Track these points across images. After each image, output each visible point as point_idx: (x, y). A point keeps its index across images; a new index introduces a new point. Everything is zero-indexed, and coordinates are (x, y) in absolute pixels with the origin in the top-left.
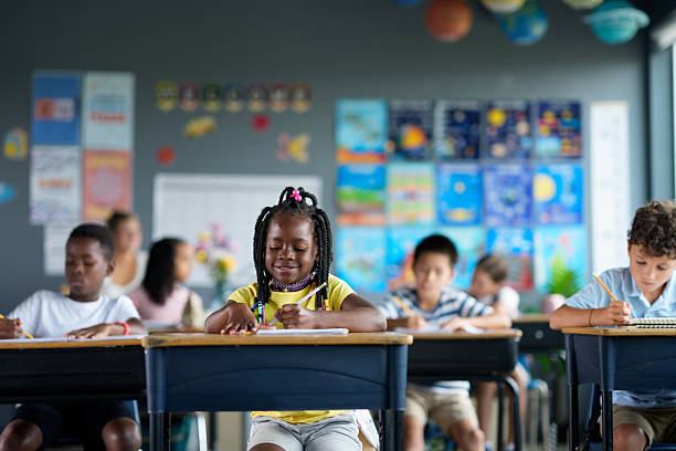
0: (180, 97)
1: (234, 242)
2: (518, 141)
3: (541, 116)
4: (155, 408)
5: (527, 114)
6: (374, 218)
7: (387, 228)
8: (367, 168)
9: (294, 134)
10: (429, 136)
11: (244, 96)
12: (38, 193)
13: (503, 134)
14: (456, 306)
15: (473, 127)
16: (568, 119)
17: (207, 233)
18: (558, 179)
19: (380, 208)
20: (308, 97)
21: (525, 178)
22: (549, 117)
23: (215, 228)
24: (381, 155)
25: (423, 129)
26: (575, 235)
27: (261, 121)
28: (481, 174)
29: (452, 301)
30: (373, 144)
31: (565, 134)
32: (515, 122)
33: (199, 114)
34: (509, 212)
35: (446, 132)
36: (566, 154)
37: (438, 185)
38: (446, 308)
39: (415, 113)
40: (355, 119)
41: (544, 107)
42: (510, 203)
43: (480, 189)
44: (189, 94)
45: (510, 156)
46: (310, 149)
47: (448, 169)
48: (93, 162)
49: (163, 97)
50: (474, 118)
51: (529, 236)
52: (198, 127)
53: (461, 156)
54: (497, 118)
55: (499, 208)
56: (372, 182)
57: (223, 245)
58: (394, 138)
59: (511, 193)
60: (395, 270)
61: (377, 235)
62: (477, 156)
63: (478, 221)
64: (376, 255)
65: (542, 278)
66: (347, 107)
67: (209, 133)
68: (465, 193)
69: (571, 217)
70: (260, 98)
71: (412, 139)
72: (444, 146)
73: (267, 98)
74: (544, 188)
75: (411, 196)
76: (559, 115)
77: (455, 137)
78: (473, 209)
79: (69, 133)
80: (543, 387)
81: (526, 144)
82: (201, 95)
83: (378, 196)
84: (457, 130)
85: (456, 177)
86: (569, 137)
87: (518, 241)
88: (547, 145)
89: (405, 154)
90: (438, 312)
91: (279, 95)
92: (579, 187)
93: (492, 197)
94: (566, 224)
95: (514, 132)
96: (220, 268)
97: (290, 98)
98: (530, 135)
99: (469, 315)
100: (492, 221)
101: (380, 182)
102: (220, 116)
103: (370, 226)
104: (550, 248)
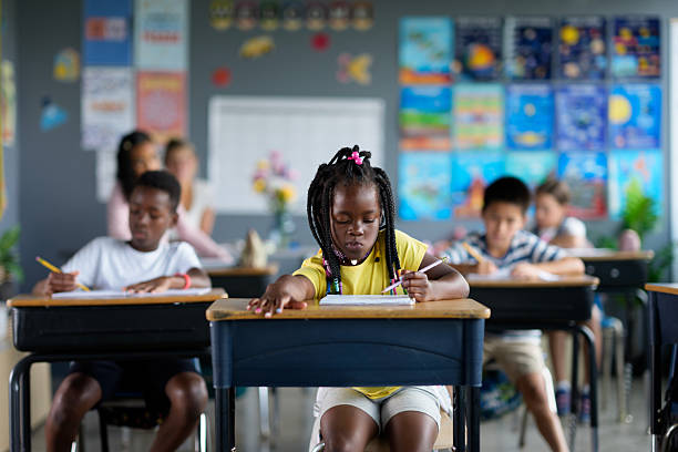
0: (236, 15)
1: (293, 171)
2: (593, 61)
3: (617, 34)
4: (220, 383)
5: (602, 32)
6: (440, 143)
7: (453, 154)
8: (432, 90)
9: (355, 53)
10: (498, 55)
11: (303, 14)
12: (90, 116)
13: (576, 52)
14: (527, 250)
15: (545, 46)
16: (646, 36)
17: (265, 161)
18: (634, 100)
19: (446, 132)
20: (370, 14)
21: (600, 100)
22: (626, 35)
23: (274, 156)
24: (447, 76)
25: (492, 48)
26: (653, 160)
27: (321, 41)
28: (552, 95)
29: (523, 246)
30: (438, 65)
31: (642, 52)
32: (590, 40)
33: (256, 33)
34: (582, 136)
35: (516, 50)
36: (644, 74)
37: (507, 107)
38: (518, 254)
39: (483, 31)
40: (419, 37)
41: (621, 23)
42: (582, 126)
43: (552, 111)
44: (246, 12)
45: (583, 77)
46: (372, 70)
47: (518, 90)
48: (148, 84)
49: (218, 16)
50: (545, 35)
51: (603, 161)
52: (255, 47)
53: (531, 76)
54: (570, 36)
55: (571, 131)
56: (437, 103)
57: (282, 173)
58: (461, 58)
59: (584, 116)
60: (460, 196)
61: (442, 160)
62: (548, 76)
63: (549, 144)
64: (441, 181)
65: (616, 205)
66: (411, 25)
67: (267, 53)
68: (535, 116)
69: (648, 140)
70: (320, 16)
71: (480, 58)
72: (513, 66)
73: (326, 16)
74: (619, 110)
75: (478, 119)
76: (636, 33)
77: (525, 57)
78: (544, 132)
79: (121, 54)
80: (617, 325)
81: (601, 63)
82: (258, 14)
83: (443, 120)
84: (527, 50)
85: (527, 99)
86: (647, 56)
87: (591, 165)
88: (623, 64)
89: (473, 75)
90: (509, 258)
91: (339, 13)
92: (658, 109)
93: (565, 119)
94: (644, 148)
95: (589, 51)
96: (279, 197)
97: (351, 16)
98: (605, 53)
99: (540, 260)
100: (565, 145)
101: (446, 104)
102: (278, 35)
103: (435, 150)
104: (625, 173)
